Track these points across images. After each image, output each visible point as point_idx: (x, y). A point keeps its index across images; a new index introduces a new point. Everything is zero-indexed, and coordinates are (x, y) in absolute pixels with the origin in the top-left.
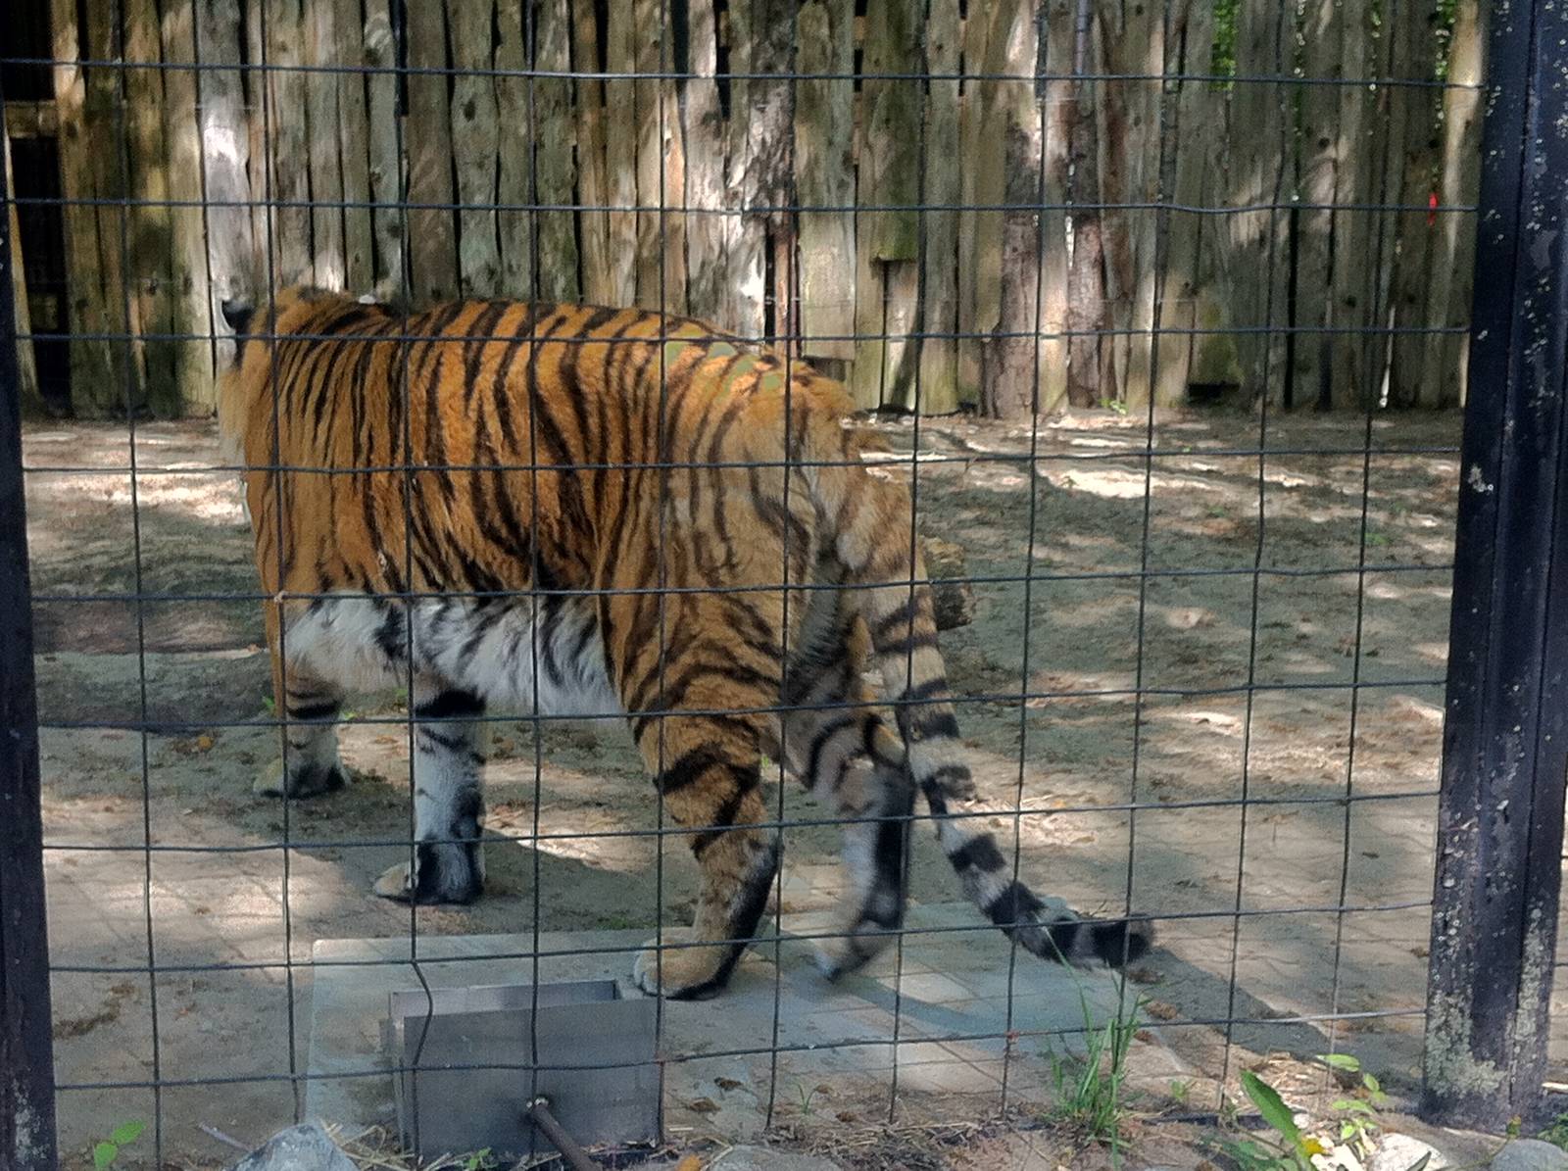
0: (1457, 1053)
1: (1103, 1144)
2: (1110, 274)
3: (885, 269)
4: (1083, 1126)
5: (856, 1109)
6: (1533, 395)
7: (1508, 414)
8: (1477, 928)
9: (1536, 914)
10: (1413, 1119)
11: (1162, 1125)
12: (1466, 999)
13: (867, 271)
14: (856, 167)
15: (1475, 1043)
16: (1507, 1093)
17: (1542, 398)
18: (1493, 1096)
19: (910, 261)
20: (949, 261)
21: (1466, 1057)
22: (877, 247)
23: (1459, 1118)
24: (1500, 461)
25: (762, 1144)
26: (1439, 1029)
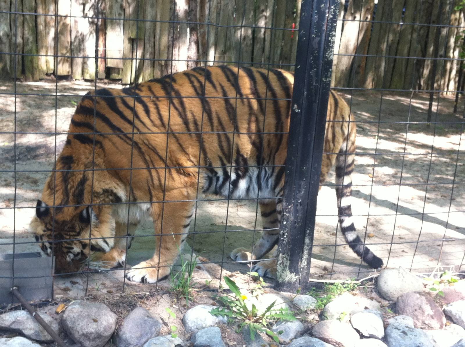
0: (285, 271)
1: (185, 298)
2: (200, 46)
3: (132, 41)
4: (179, 293)
5: (113, 290)
6: (312, 85)
7: (305, 90)
8: (292, 235)
9: (308, 231)
10: (272, 289)
11: (202, 292)
12: (288, 255)
13: (127, 41)
14: (124, 10)
15: (290, 268)
16: (298, 281)
17: (314, 86)
18: (295, 283)
19: (140, 39)
20: (152, 40)
21: (288, 272)
22: (130, 35)
23: (285, 289)
24: (303, 103)
25: (84, 300)
26: (280, 264)
